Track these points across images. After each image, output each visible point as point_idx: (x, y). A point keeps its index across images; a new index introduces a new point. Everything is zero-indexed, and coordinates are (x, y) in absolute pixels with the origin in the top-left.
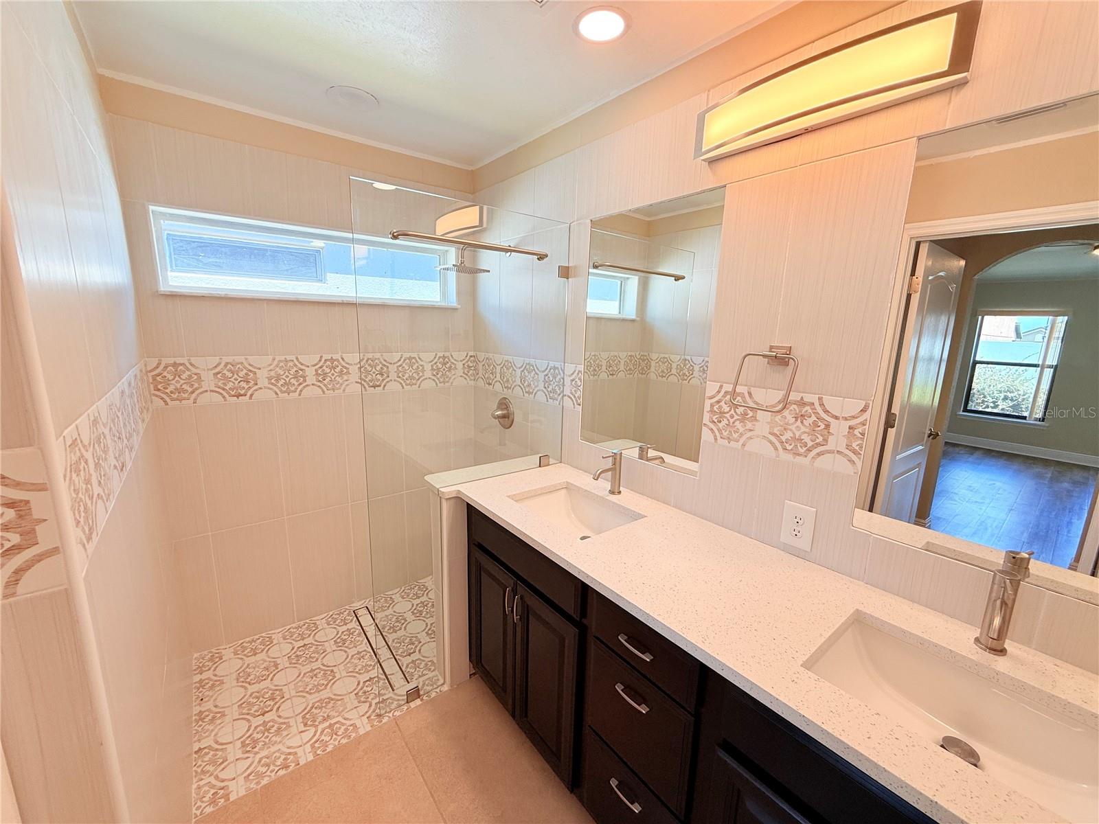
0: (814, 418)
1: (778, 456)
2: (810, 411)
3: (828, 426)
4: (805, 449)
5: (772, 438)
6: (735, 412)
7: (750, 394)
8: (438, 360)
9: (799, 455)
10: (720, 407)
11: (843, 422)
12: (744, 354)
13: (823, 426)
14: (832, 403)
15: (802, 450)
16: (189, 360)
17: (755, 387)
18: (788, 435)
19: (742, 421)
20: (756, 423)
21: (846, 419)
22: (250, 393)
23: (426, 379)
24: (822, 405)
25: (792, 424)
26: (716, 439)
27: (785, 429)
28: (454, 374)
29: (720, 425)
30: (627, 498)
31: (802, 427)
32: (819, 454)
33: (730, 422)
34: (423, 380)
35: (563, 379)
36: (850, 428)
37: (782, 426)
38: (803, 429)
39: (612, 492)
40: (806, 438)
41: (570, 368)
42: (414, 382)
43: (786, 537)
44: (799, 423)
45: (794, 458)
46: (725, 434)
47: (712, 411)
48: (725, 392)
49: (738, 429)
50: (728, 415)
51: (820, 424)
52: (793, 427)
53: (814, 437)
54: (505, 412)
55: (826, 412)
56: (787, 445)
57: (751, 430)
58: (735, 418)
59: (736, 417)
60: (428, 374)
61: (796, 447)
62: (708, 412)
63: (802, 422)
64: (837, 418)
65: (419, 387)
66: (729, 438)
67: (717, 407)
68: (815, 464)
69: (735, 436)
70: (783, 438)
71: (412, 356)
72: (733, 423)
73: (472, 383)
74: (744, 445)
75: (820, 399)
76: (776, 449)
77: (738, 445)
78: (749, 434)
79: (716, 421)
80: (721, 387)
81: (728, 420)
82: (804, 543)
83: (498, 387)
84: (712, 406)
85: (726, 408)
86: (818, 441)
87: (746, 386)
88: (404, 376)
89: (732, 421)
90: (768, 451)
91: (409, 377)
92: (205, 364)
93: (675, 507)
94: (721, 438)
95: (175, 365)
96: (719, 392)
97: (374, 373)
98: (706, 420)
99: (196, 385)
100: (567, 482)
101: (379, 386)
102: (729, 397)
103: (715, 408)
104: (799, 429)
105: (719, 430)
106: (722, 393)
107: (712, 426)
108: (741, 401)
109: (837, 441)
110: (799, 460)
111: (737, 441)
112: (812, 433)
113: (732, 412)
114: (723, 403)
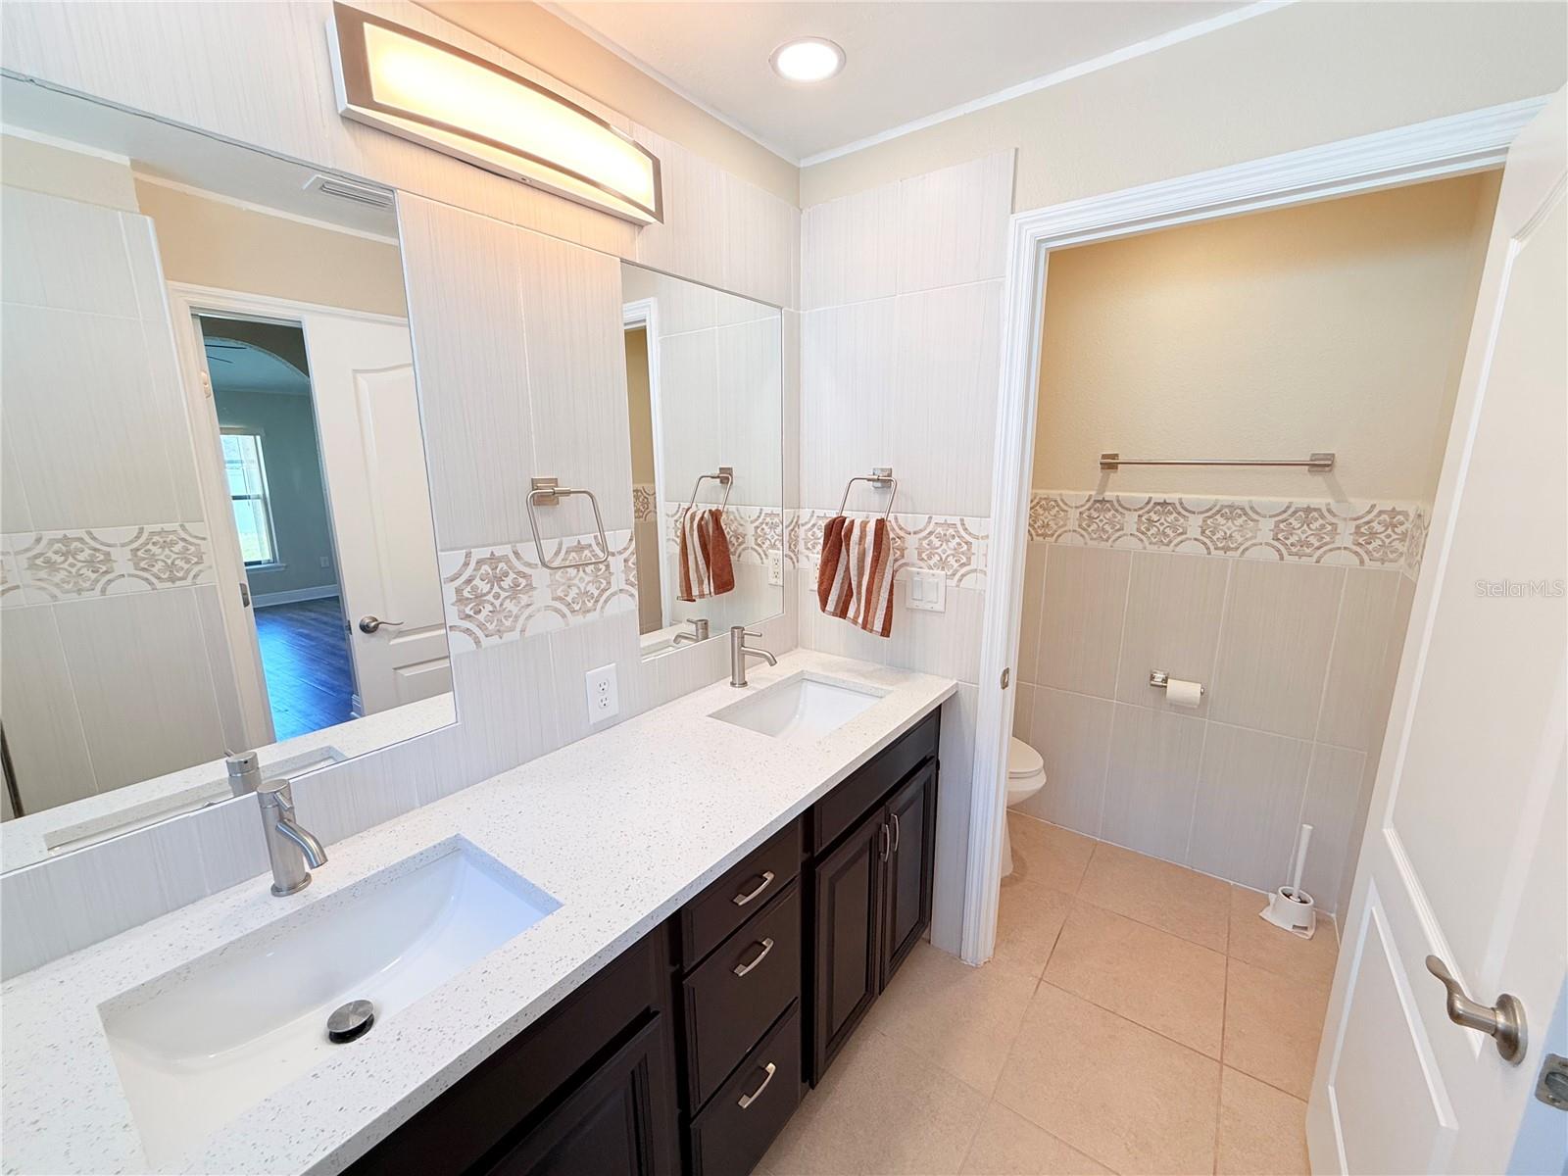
0: (593, 561)
1: (568, 625)
2: (589, 555)
3: (608, 567)
4: (593, 601)
5: (558, 605)
6: (501, 587)
7: (516, 553)
9: (589, 611)
10: (474, 589)
11: (618, 557)
13: (604, 569)
15: (590, 605)
17: (521, 541)
18: (573, 592)
19: (512, 597)
20: (530, 593)
21: (620, 553)
25: (575, 578)
26: (478, 642)
27: (569, 587)
29: (481, 617)
32: (606, 602)
33: (495, 607)
36: (625, 561)
37: (564, 584)
38: (587, 579)
40: (591, 589)
44: (581, 574)
45: (584, 617)
46: (491, 627)
47: (461, 600)
48: (477, 563)
49: (510, 611)
50: (490, 597)
51: (601, 566)
52: (576, 581)
53: (598, 584)
55: (603, 550)
56: (574, 605)
57: (530, 605)
58: (502, 597)
59: (503, 595)
61: (584, 603)
62: (453, 604)
63: (584, 572)
64: (613, 554)
66: (499, 631)
67: (469, 589)
68: (604, 614)
69: (508, 623)
70: (569, 599)
72: (501, 605)
74: (523, 631)
75: (596, 537)
76: (564, 616)
77: (515, 635)
78: (527, 612)
79: (471, 613)
80: (468, 555)
81: (492, 604)
82: (613, 708)
84: (459, 591)
85: (484, 587)
86: (602, 587)
87: (509, 543)
89: (497, 603)
90: (554, 622)
94: (487, 636)
96: (466, 564)
98: (453, 618)
102: (486, 568)
103: (466, 594)
104: (583, 580)
105: (481, 626)
106: (472, 565)
107: (466, 624)
108: (505, 567)
109: (618, 580)
110: (590, 616)
111: (512, 629)
112: (596, 581)
113: (496, 589)
114: (477, 582)
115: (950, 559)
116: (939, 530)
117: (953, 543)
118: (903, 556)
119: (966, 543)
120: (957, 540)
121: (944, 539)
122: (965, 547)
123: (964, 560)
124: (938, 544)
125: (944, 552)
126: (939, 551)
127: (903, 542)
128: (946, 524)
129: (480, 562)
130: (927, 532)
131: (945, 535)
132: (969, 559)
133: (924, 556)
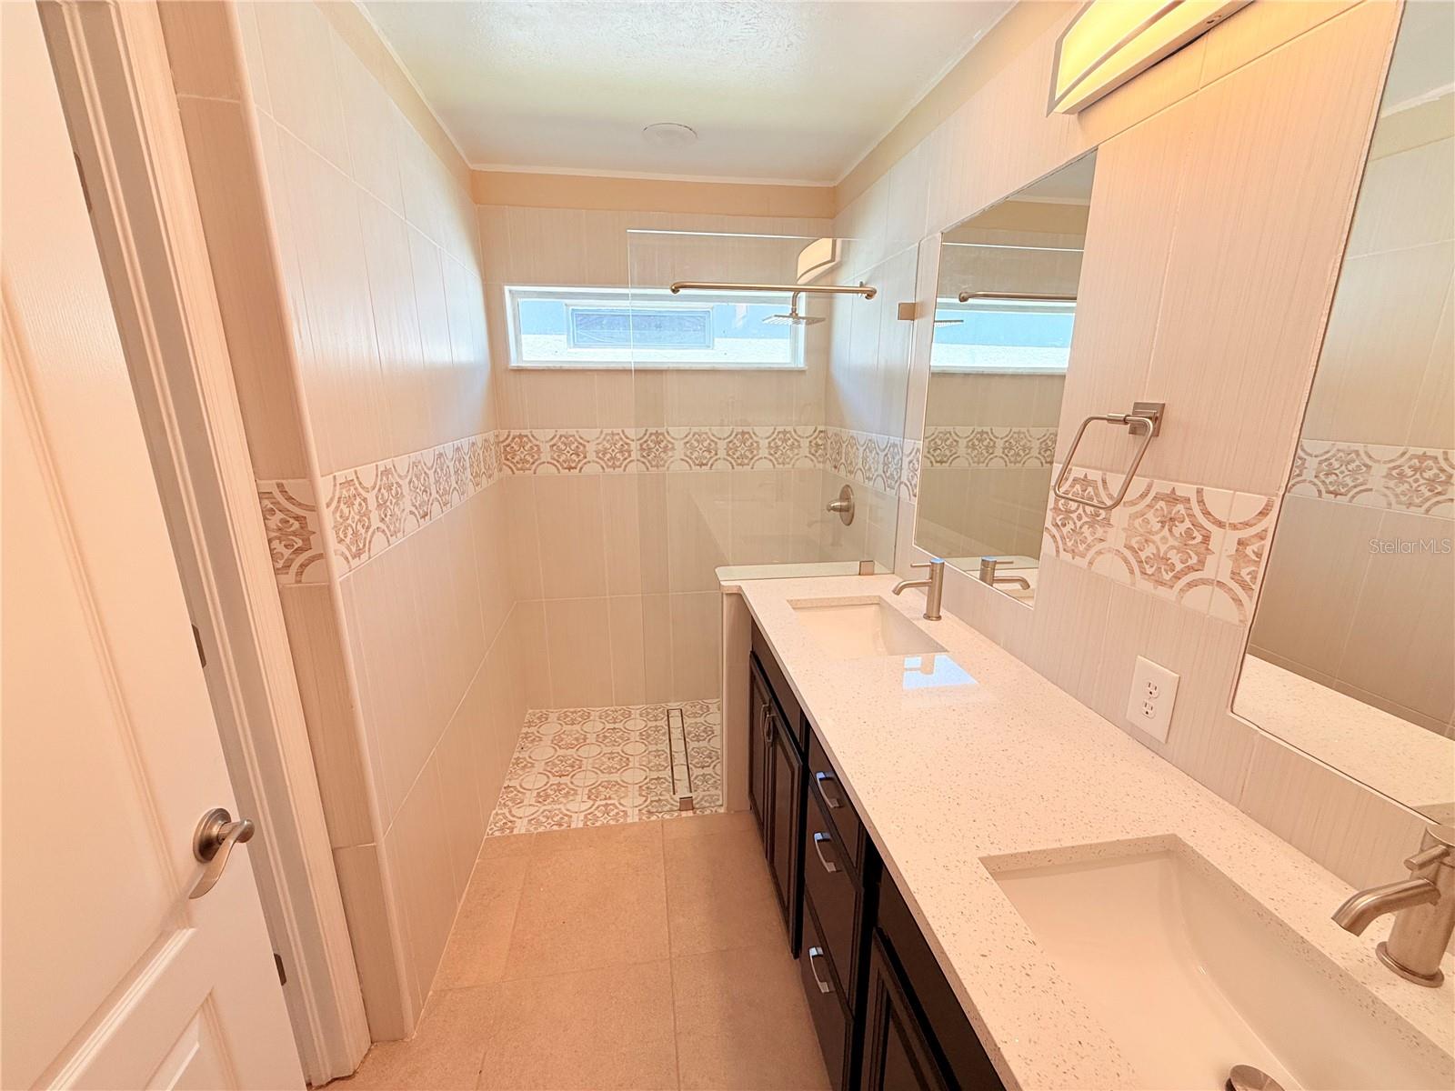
0: (1188, 524)
1: (1133, 584)
2: (1183, 511)
3: (1206, 539)
4: (1171, 574)
5: (1128, 554)
7: (1104, 482)
8: (778, 435)
9: (1162, 583)
10: (1067, 503)
11: (1229, 532)
12: (1085, 419)
13: (1199, 539)
14: (1217, 500)
15: (1167, 577)
16: (531, 432)
17: (1112, 471)
18: (1149, 551)
19: (1091, 525)
20: (1107, 529)
21: (1234, 527)
22: (580, 465)
23: (761, 458)
24: (1201, 502)
25: (1157, 533)
26: (1058, 552)
27: (1146, 541)
28: (797, 454)
29: (1065, 530)
30: (948, 628)
31: (1170, 538)
32: (1190, 585)
33: (1076, 527)
34: (758, 460)
35: (901, 459)
36: (1240, 543)
37: (1141, 535)
38: (1172, 542)
39: (927, 617)
40: (1175, 558)
41: (909, 445)
42: (746, 461)
43: (1133, 715)
44: (1166, 531)
45: (1156, 588)
46: (1069, 544)
47: (1056, 509)
49: (1085, 537)
50: (1074, 516)
51: (1196, 534)
52: (1157, 538)
53: (1185, 557)
54: (844, 504)
55: (1207, 513)
56: (1147, 567)
57: (1101, 540)
58: (1083, 520)
59: (1085, 519)
60: (764, 452)
61: (1157, 569)
62: (1051, 510)
63: (1170, 530)
64: (1220, 524)
65: (752, 468)
66: (1073, 551)
68: (1183, 601)
69: (1082, 548)
70: (1143, 556)
71: (745, 430)
72: (1081, 527)
73: (821, 466)
74: (1091, 563)
75: (1199, 492)
76: (1132, 572)
77: (1085, 563)
78: (1099, 546)
79: (1059, 523)
81: (1075, 523)
82: (1157, 728)
83: (843, 472)
84: (1057, 500)
86: (1190, 562)
87: (1100, 469)
88: (734, 454)
89: (1079, 524)
90: (1121, 573)
91: (741, 455)
92: (544, 435)
93: (1005, 648)
94: (1065, 550)
95: (521, 436)
96: (1066, 479)
97: (701, 449)
98: (1048, 524)
99: (536, 457)
100: (880, 597)
101: (706, 464)
102: (1078, 487)
104: (1166, 542)
105: (1063, 538)
107: (1055, 532)
108: (1092, 493)
109: (1219, 564)
110: (1162, 592)
111: (1083, 555)
112: (1183, 548)
113: (1081, 510)
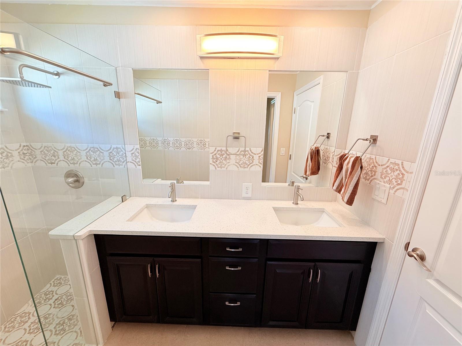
0: (249, 155)
1: (239, 170)
2: (247, 153)
3: (253, 157)
4: (247, 165)
5: (236, 164)
6: (222, 157)
9: (245, 168)
11: (257, 155)
13: (252, 157)
14: (254, 150)
15: (246, 166)
17: (229, 147)
18: (241, 162)
19: (225, 160)
20: (230, 160)
21: (258, 154)
24: (251, 151)
25: (242, 158)
26: (216, 168)
27: (240, 160)
28: (12, 160)
29: (217, 163)
30: (180, 201)
32: (251, 166)
33: (220, 161)
35: (125, 153)
36: (259, 157)
38: (246, 159)
39: (173, 201)
40: (247, 162)
41: (129, 148)
43: (244, 195)
44: (244, 157)
45: (244, 169)
46: (219, 166)
47: (213, 158)
48: (218, 151)
49: (224, 163)
50: (220, 159)
51: (251, 157)
52: (243, 159)
54: (75, 178)
55: (252, 153)
56: (241, 165)
57: (229, 163)
58: (222, 159)
59: (223, 159)
61: (244, 165)
62: (211, 159)
63: (245, 157)
64: (255, 154)
66: (221, 167)
67: (215, 156)
68: (250, 170)
69: (223, 166)
72: (222, 161)
73: (30, 165)
74: (227, 168)
75: (250, 149)
76: (238, 167)
77: (225, 169)
78: (228, 164)
79: (215, 161)
80: (216, 149)
81: (220, 160)
82: (249, 195)
83: (63, 164)
84: (213, 156)
85: (219, 156)
86: (250, 162)
87: (226, 147)
89: (221, 160)
90: (235, 168)
94: (218, 167)
96: (215, 151)
98: (211, 162)
100: (147, 204)
102: (219, 152)
103: (214, 157)
104: (245, 160)
105: (217, 165)
106: (216, 151)
107: (213, 164)
108: (224, 153)
109: (256, 161)
110: (246, 169)
111: (224, 167)
112: (249, 160)
113: (221, 157)
114: (217, 155)
115: (393, 180)
116: (392, 166)
117: (396, 173)
118: (375, 175)
119: (402, 174)
120: (398, 172)
121: (393, 170)
122: (401, 176)
123: (399, 182)
124: (390, 172)
125: (392, 176)
126: (390, 175)
127: (376, 169)
128: (395, 164)
129: (218, 150)
130: (386, 166)
131: (394, 168)
132: (402, 182)
133: (383, 176)
